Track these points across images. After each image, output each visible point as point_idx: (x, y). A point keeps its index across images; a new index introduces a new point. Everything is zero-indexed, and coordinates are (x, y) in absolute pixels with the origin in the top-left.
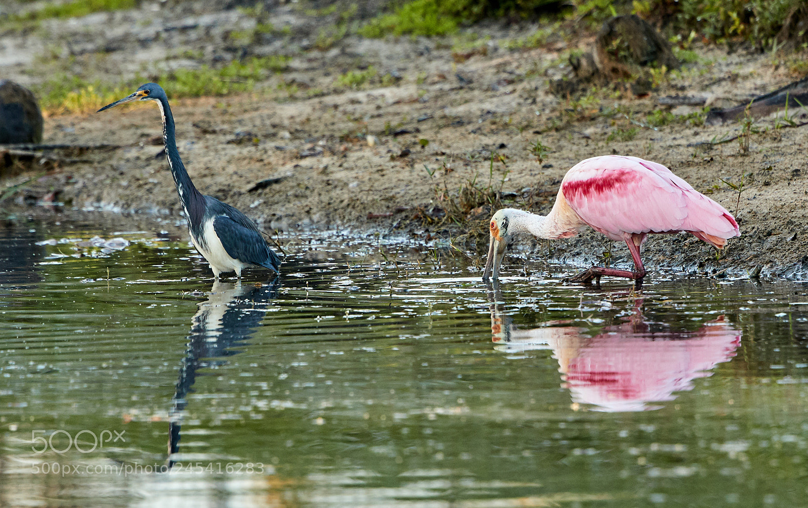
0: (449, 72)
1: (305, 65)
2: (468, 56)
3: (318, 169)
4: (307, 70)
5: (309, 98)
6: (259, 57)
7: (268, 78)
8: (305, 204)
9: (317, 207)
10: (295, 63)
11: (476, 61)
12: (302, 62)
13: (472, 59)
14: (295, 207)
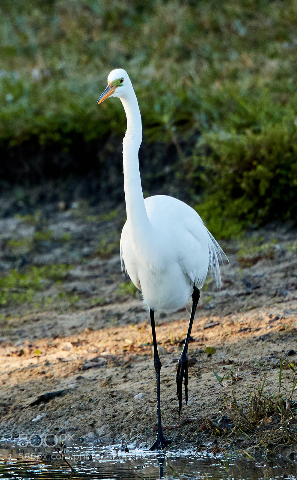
0: (235, 277)
1: (86, 273)
2: (255, 261)
3: (101, 380)
4: (88, 278)
5: (92, 307)
6: (39, 266)
7: (48, 287)
8: (89, 417)
9: (102, 421)
10: (76, 272)
11: (264, 265)
12: (83, 270)
13: (259, 263)
14: (79, 420)
